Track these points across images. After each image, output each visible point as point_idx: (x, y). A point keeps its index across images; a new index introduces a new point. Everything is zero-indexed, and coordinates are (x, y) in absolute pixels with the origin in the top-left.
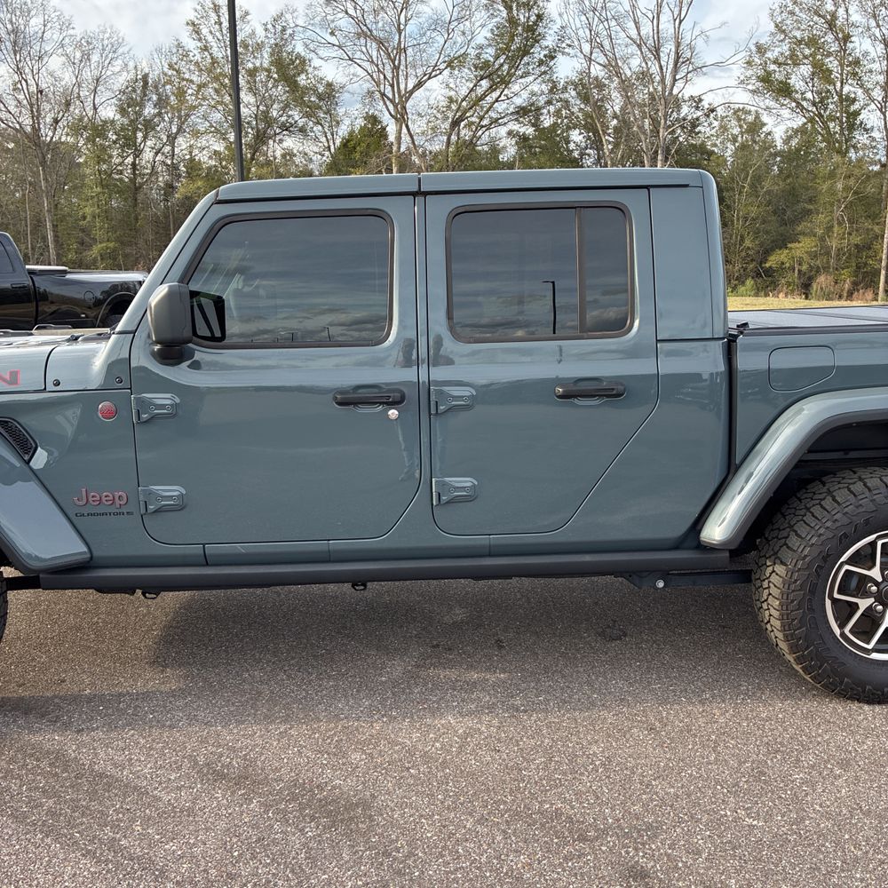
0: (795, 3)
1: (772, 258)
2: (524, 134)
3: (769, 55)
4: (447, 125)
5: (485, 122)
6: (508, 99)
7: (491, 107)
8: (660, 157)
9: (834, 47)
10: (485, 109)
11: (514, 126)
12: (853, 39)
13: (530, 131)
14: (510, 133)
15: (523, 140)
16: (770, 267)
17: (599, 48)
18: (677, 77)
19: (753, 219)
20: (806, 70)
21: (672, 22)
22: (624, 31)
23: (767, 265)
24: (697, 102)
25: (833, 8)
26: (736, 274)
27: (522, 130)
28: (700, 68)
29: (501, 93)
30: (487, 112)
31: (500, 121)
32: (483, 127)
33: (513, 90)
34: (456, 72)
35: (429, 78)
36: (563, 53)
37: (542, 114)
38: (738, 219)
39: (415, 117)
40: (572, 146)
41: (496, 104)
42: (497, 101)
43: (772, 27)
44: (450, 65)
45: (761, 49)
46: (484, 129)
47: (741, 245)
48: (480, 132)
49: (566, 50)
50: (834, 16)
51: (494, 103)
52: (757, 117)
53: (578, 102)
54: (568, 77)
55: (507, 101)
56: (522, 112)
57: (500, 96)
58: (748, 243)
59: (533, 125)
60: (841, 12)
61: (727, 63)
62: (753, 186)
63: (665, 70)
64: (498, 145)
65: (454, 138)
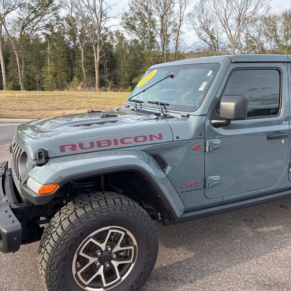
0: (136, 1)
1: (134, 80)
2: (48, 34)
3: (129, 16)
4: (20, 28)
5: (34, 28)
6: (43, 21)
7: (37, 23)
8: (98, 46)
9: (147, 16)
10: (35, 24)
11: (44, 31)
12: (152, 14)
13: (50, 33)
14: (43, 34)
15: (47, 36)
16: (134, 83)
17: (75, 7)
18: (102, 20)
19: (127, 67)
20: (139, 22)
21: (99, 1)
22: (84, 2)
23: (133, 82)
24: (106, 29)
25: (147, 4)
26: (123, 85)
27: (47, 32)
28: (108, 18)
29: (41, 19)
30: (35, 25)
31: (40, 29)
32: (34, 30)
33: (45, 18)
34: (22, 9)
35: (12, 10)
36: (63, 8)
37: (54, 27)
38: (122, 67)
39: (7, 24)
40: (65, 40)
41: (39, 22)
42: (39, 21)
43: (129, 8)
44: (19, 6)
45: (126, 14)
46: (34, 31)
47: (124, 75)
48: (33, 32)
49: (64, 6)
50: (147, 7)
51: (38, 22)
52: (122, 35)
53: (67, 25)
54: (63, 16)
55: (42, 22)
56: (47, 26)
57: (40, 20)
58: (126, 75)
59: (51, 31)
60: (149, 5)
61: (116, 18)
62: (126, 57)
63: (98, 17)
64: (39, 37)
65: (23, 33)
